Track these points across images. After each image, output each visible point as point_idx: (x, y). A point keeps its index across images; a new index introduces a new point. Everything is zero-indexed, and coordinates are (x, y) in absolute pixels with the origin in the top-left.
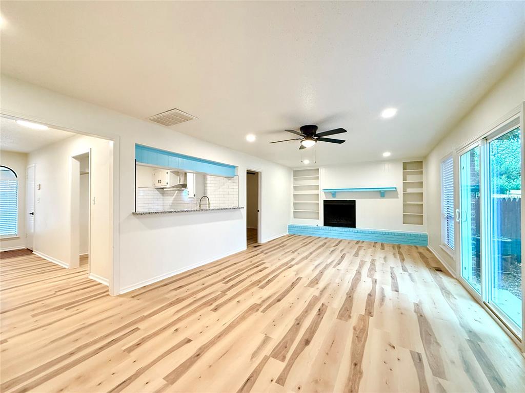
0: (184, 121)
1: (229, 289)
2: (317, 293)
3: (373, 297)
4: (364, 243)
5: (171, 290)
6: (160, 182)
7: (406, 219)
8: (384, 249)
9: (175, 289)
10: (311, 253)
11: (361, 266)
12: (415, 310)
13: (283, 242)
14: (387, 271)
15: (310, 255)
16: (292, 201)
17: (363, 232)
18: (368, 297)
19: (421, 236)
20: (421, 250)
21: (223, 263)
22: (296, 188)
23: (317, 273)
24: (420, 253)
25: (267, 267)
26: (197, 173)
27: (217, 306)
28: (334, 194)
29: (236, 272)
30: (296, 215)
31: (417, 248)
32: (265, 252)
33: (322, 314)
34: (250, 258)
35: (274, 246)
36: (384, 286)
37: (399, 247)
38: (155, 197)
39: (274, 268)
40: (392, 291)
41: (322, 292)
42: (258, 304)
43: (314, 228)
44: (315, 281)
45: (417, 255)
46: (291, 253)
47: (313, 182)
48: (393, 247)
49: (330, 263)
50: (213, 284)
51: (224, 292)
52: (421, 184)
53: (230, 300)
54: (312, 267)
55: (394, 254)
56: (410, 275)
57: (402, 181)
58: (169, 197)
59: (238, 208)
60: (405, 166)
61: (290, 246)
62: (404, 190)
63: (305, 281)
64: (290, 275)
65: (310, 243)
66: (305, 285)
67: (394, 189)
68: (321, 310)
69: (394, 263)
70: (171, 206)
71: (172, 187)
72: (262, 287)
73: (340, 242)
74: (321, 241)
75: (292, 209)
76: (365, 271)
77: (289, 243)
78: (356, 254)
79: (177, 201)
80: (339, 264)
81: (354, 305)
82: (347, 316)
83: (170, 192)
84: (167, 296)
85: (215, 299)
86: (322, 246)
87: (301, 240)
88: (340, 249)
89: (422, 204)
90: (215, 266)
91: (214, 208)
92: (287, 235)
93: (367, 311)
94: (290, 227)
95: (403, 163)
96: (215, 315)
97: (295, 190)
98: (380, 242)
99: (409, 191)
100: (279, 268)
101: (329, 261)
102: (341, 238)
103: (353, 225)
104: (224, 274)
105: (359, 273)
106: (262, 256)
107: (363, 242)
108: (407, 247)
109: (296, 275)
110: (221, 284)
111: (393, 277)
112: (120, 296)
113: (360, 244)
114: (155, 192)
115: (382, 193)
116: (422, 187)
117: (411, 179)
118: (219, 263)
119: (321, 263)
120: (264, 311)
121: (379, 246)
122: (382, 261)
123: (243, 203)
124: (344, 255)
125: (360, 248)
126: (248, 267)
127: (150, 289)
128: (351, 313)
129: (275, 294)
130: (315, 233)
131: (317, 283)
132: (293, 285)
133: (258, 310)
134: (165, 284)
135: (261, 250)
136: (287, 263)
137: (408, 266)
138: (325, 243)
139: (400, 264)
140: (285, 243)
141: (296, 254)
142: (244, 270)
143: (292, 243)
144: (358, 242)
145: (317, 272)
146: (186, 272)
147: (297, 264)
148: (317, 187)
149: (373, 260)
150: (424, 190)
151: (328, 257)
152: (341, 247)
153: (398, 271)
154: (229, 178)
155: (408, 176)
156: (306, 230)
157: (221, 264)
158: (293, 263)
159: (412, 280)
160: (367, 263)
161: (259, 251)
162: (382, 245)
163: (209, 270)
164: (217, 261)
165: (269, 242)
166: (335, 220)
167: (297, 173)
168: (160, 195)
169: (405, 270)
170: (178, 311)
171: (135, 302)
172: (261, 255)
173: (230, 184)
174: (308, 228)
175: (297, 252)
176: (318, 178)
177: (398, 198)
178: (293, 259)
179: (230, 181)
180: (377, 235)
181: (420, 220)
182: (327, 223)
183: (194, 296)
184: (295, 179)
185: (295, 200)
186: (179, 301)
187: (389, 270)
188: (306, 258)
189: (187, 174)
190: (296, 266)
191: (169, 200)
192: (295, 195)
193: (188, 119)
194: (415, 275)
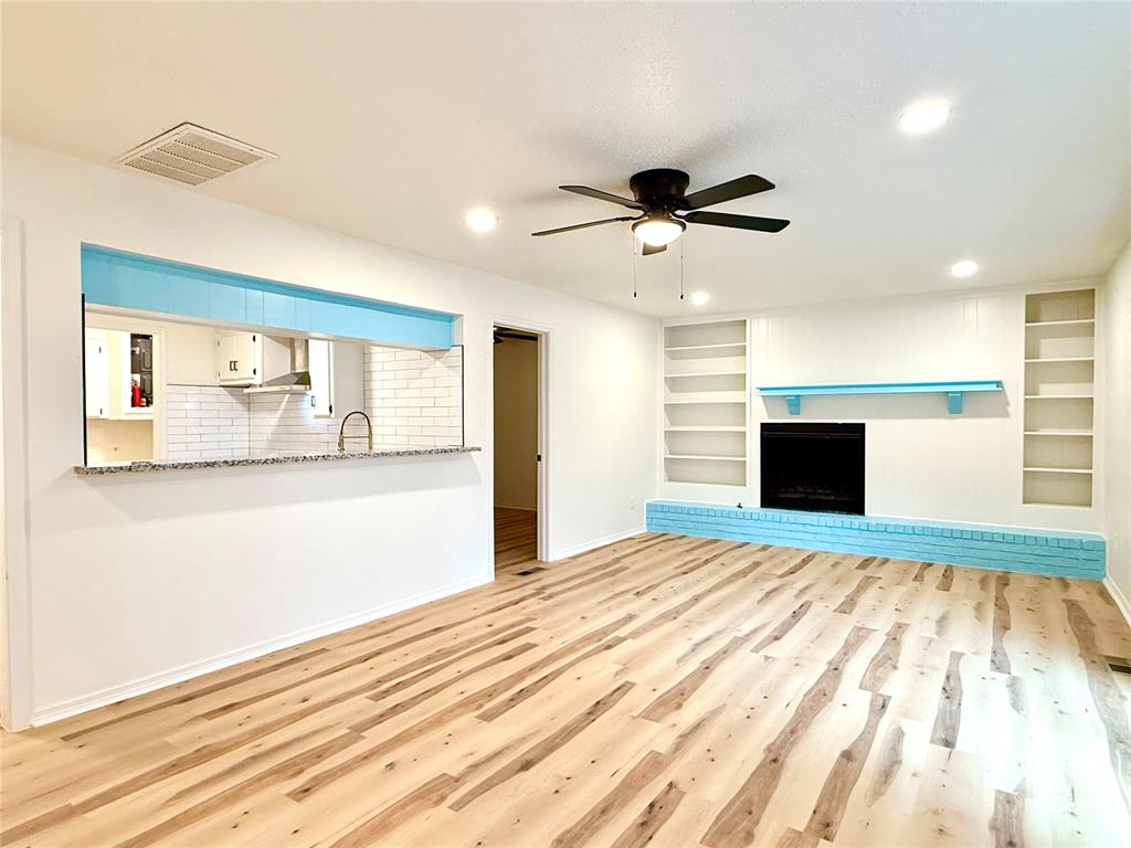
0: (237, 167)
1: (382, 717)
2: (663, 744)
3: (856, 765)
4: (889, 566)
5: (196, 718)
6: (233, 366)
7: (1034, 489)
8: (947, 589)
9: (209, 715)
10: (696, 599)
11: (849, 649)
12: (995, 819)
13: (618, 560)
14: (934, 668)
15: (694, 605)
16: (661, 424)
17: (884, 530)
18: (838, 763)
19: (1082, 546)
20: (1077, 594)
21: (398, 628)
22: (673, 383)
23: (692, 670)
24: (1072, 605)
25: (535, 645)
26: (338, 341)
27: (314, 778)
28: (795, 403)
29: (429, 659)
30: (675, 469)
31: (1065, 585)
32: (548, 592)
33: (656, 824)
34: (494, 611)
35: (587, 573)
36: (906, 725)
37: (1004, 581)
38: (222, 414)
39: (555, 646)
40: (932, 742)
41: (685, 738)
42: (452, 777)
43: (728, 515)
44: (676, 699)
45: (1056, 612)
46: (630, 595)
47: (728, 366)
48: (984, 582)
49: (748, 637)
50: (335, 701)
51: (357, 731)
52: (1086, 369)
53: (366, 758)
54: (682, 647)
55: (979, 607)
56: (1013, 685)
57: (1021, 361)
58: (265, 415)
59: (462, 450)
60: (1035, 308)
61: (637, 573)
62: (1030, 389)
63: (640, 698)
64: (599, 673)
65: (707, 562)
66: (635, 714)
67: (994, 387)
68: (657, 808)
69: (970, 637)
70: (273, 442)
71: (269, 384)
72: (488, 717)
73: (805, 562)
74: (745, 556)
75: (661, 451)
76: (857, 667)
77: (641, 561)
78: (848, 606)
79: (288, 428)
80: (776, 638)
81: (777, 794)
82: (742, 835)
83: (267, 398)
84: (170, 739)
85: (319, 755)
86: (744, 573)
87: (680, 554)
88: (799, 585)
89: (1091, 437)
90: (372, 637)
91: (387, 449)
92: (641, 536)
93: (818, 817)
94: (652, 508)
95: (1028, 297)
96: (296, 812)
97: (672, 391)
98: (941, 564)
99: (1048, 391)
100: (571, 649)
101: (747, 627)
102: (812, 548)
103: (855, 505)
104: (384, 666)
105: (835, 670)
106: (533, 605)
107: (886, 561)
108: (1029, 583)
109: (617, 674)
110: (361, 701)
111: (950, 692)
112: (33, 732)
113: (868, 572)
114: (221, 399)
115: (955, 401)
116: (1091, 379)
117: (1054, 350)
118: (388, 627)
119: (720, 632)
120: (458, 806)
121: (934, 577)
122: (929, 630)
123: (482, 432)
124: (805, 607)
125: (868, 582)
126: (472, 642)
127: (137, 709)
128: (757, 823)
129: (523, 740)
130: (731, 529)
131: (679, 706)
132: (598, 708)
133: (443, 798)
134: (186, 695)
135: (538, 585)
136: (605, 632)
137: (1018, 649)
138: (756, 564)
139: (988, 642)
140: (625, 562)
141: (646, 599)
142: (456, 651)
143: (650, 561)
144: (866, 563)
145: (694, 665)
146: (272, 655)
147: (635, 635)
148: (740, 381)
149: (900, 627)
150: (1097, 391)
151: (748, 614)
152: (801, 580)
153: (975, 669)
154: (437, 353)
155: (1043, 341)
156: (704, 519)
157: (392, 631)
158: (621, 633)
159: (1017, 704)
160: (874, 635)
161: (529, 590)
162: (948, 574)
163: (344, 651)
164: (383, 622)
165: (574, 558)
166: (800, 489)
167: (677, 336)
168: (239, 407)
169: (999, 664)
170: (181, 795)
171: (69, 754)
172: (534, 600)
173: (441, 373)
174: (710, 513)
175: (652, 594)
176: (742, 351)
177: (1006, 415)
178: (630, 618)
179: (437, 363)
180: (933, 540)
181: (1081, 490)
182: (770, 499)
183: (258, 742)
184: (672, 356)
185: (672, 424)
186: (204, 755)
187: (943, 664)
188: (674, 614)
189: (310, 341)
190: (630, 640)
191: (267, 422)
192: (671, 409)
193: (245, 160)
194: (1032, 686)
